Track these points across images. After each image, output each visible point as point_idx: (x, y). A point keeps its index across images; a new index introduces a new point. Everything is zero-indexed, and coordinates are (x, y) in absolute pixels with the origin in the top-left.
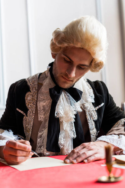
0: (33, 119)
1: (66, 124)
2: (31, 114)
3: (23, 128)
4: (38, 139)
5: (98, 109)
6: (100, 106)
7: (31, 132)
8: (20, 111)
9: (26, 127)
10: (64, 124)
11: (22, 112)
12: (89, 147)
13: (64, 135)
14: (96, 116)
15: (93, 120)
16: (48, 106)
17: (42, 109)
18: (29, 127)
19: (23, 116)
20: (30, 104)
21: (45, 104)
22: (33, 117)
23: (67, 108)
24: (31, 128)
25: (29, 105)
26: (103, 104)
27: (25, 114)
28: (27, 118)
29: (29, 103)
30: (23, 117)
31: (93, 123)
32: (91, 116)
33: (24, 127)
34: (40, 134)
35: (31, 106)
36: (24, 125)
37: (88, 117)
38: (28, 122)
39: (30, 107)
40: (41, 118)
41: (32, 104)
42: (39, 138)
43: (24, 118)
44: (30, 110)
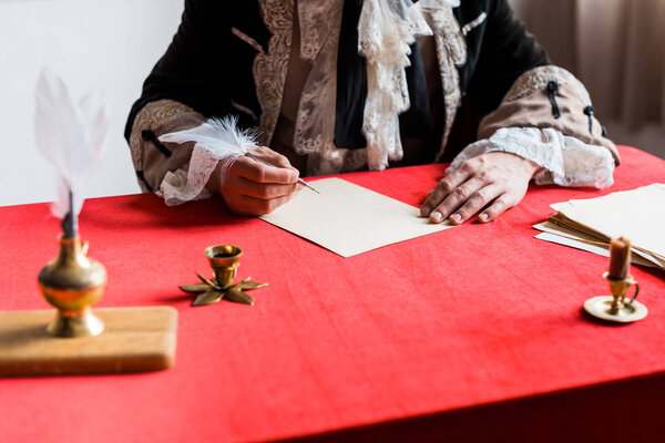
0: (286, 63)
1: (385, 73)
2: (281, 48)
3: (254, 86)
4: (300, 111)
5: (469, 33)
6: (475, 24)
7: (279, 101)
8: (244, 37)
9: (264, 87)
10: (379, 72)
11: (250, 41)
12: (483, 174)
13: (377, 103)
14: (464, 53)
15: (456, 66)
16: (332, 14)
17: (315, 26)
18: (274, 86)
19: (254, 52)
20: (275, 18)
21: (321, 9)
22: (288, 56)
23: (392, 28)
24: (281, 89)
25: (271, 19)
26: (482, 17)
27: (259, 47)
28: (267, 58)
29: (273, 13)
30: (254, 57)
31: (455, 74)
32: (451, 53)
33: (258, 84)
34: (306, 97)
35: (278, 22)
36: (256, 77)
37: (443, 56)
38: (271, 70)
39: (275, 25)
40: (310, 51)
41: (281, 18)
42: (304, 109)
43: (258, 58)
44: (277, 36)
